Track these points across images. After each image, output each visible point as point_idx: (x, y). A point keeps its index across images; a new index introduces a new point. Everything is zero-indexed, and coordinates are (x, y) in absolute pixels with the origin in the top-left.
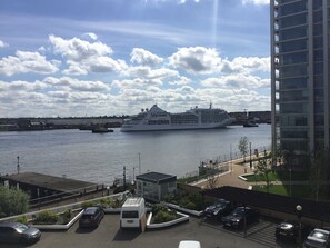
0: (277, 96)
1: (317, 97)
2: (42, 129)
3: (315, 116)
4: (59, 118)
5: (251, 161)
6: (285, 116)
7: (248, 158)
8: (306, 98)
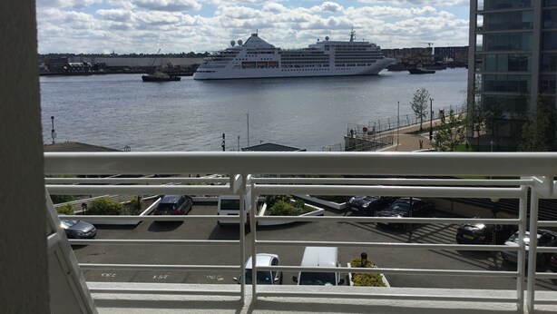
0: (480, 21)
1: (546, 24)
2: (87, 74)
3: (541, 56)
4: (114, 56)
5: (431, 130)
6: (491, 55)
7: (426, 124)
8: (528, 25)
